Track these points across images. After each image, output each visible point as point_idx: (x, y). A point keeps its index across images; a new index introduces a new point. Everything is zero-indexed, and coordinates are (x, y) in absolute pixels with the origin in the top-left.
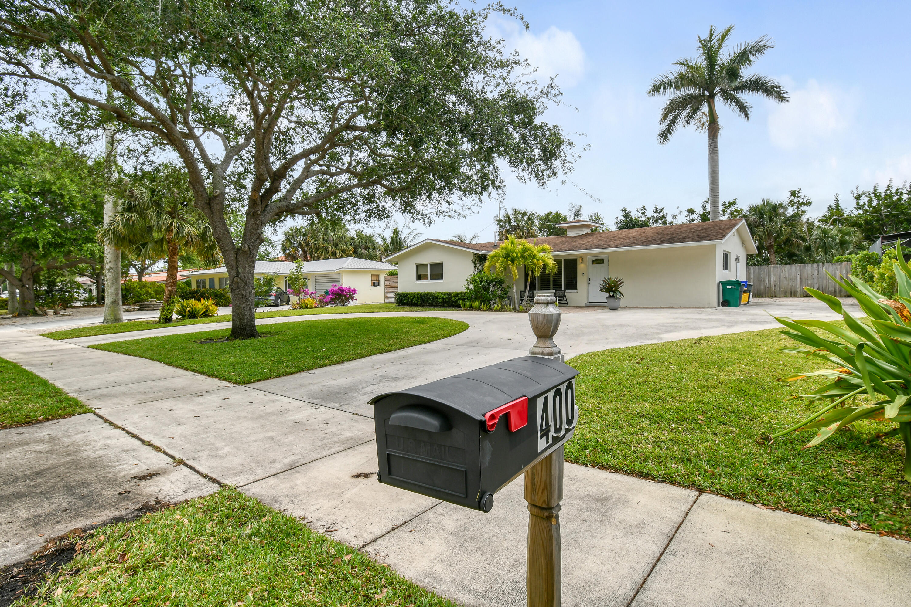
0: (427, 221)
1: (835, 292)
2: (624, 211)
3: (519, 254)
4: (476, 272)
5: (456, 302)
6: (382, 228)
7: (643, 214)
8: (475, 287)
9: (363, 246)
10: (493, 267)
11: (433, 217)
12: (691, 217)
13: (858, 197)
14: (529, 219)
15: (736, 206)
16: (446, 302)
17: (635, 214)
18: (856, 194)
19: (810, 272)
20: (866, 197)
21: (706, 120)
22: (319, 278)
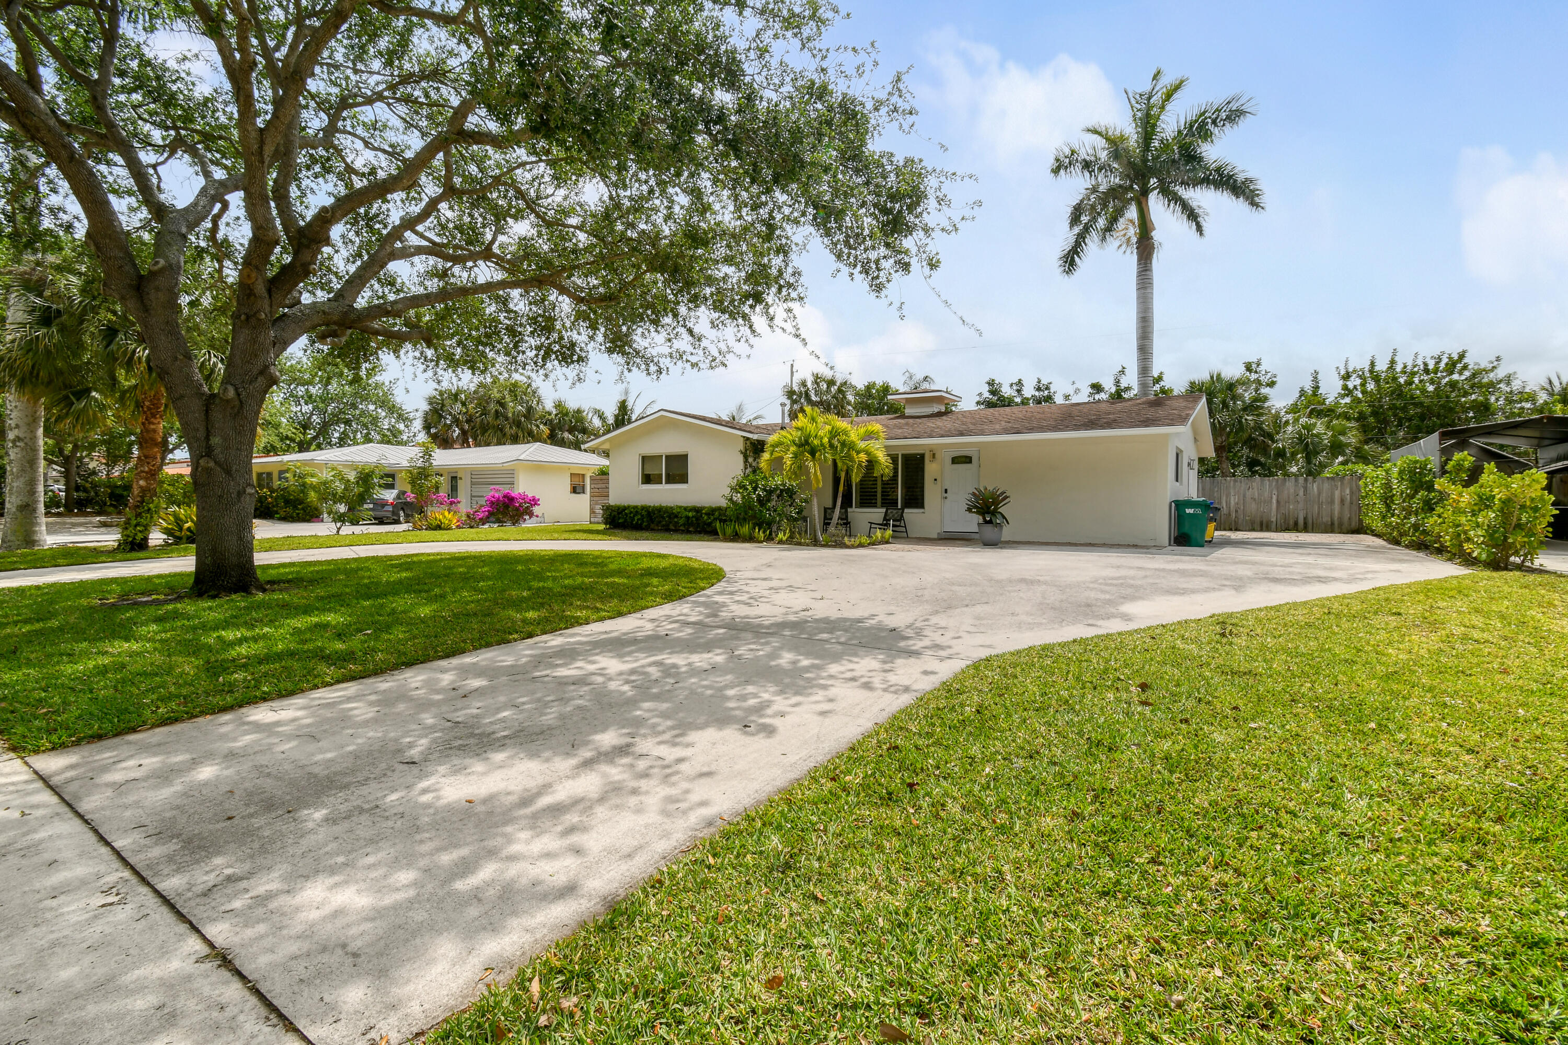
0: (653, 368)
1: (1332, 524)
2: (991, 383)
3: (826, 440)
4: (748, 471)
5: (709, 524)
6: (571, 381)
7: (1019, 391)
8: (743, 497)
9: (567, 427)
10: (777, 463)
11: (665, 362)
12: (1097, 397)
13: (1347, 377)
14: (840, 391)
15: (1162, 383)
16: (692, 524)
17: (1007, 391)
18: (1343, 372)
19: (1292, 491)
20: (1360, 377)
21: (1133, 232)
22: (479, 476)
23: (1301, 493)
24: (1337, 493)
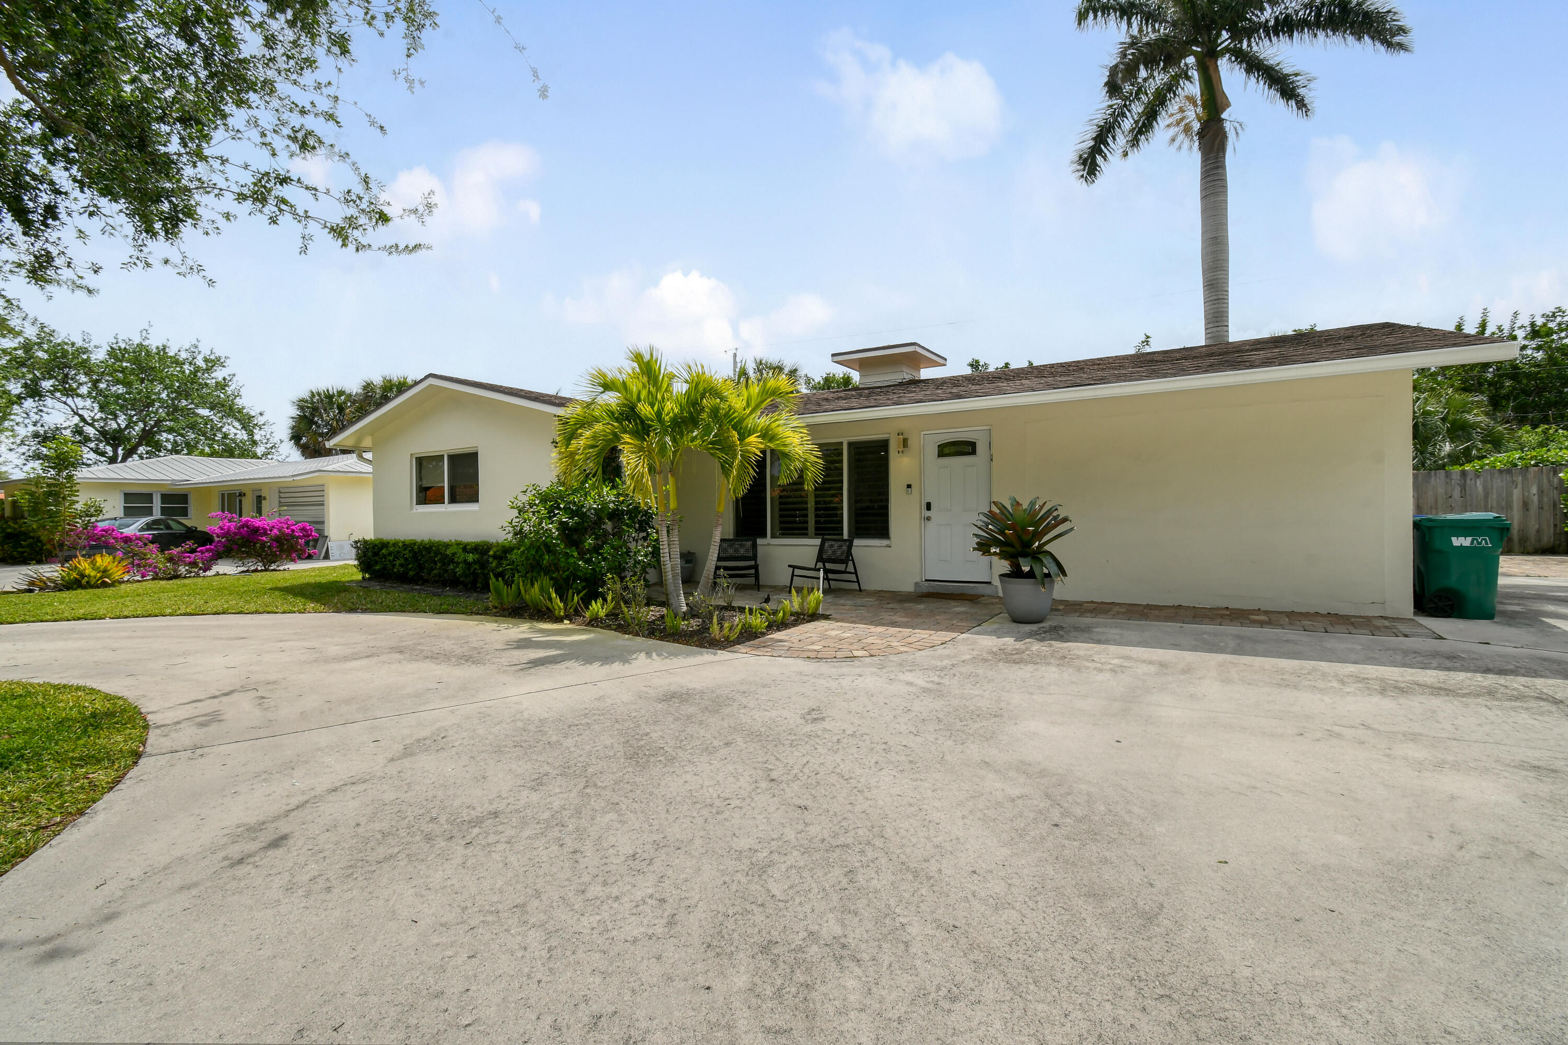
21: (1193, 115)
22: (287, 494)
23: (1457, 493)
24: (1516, 493)
